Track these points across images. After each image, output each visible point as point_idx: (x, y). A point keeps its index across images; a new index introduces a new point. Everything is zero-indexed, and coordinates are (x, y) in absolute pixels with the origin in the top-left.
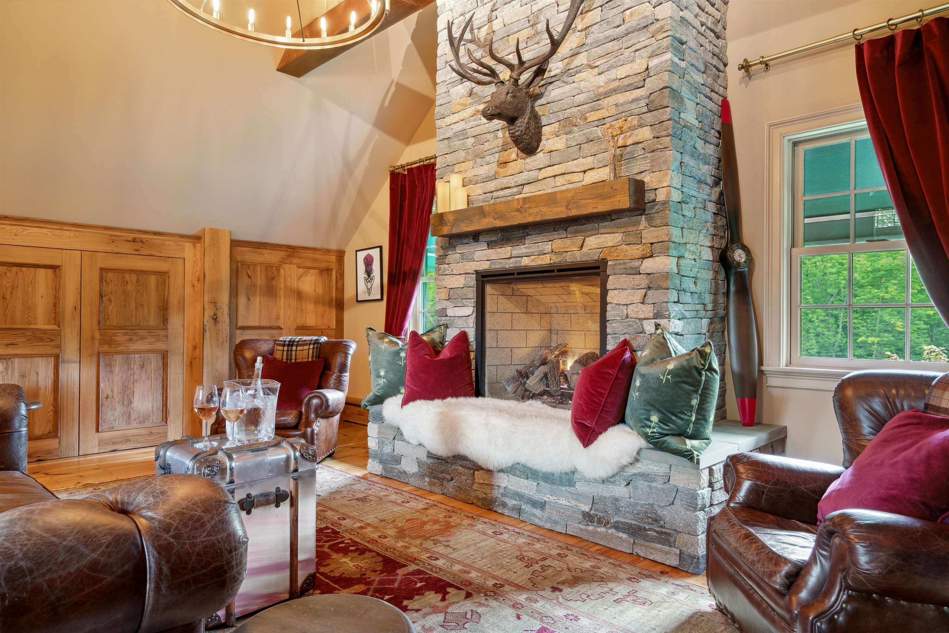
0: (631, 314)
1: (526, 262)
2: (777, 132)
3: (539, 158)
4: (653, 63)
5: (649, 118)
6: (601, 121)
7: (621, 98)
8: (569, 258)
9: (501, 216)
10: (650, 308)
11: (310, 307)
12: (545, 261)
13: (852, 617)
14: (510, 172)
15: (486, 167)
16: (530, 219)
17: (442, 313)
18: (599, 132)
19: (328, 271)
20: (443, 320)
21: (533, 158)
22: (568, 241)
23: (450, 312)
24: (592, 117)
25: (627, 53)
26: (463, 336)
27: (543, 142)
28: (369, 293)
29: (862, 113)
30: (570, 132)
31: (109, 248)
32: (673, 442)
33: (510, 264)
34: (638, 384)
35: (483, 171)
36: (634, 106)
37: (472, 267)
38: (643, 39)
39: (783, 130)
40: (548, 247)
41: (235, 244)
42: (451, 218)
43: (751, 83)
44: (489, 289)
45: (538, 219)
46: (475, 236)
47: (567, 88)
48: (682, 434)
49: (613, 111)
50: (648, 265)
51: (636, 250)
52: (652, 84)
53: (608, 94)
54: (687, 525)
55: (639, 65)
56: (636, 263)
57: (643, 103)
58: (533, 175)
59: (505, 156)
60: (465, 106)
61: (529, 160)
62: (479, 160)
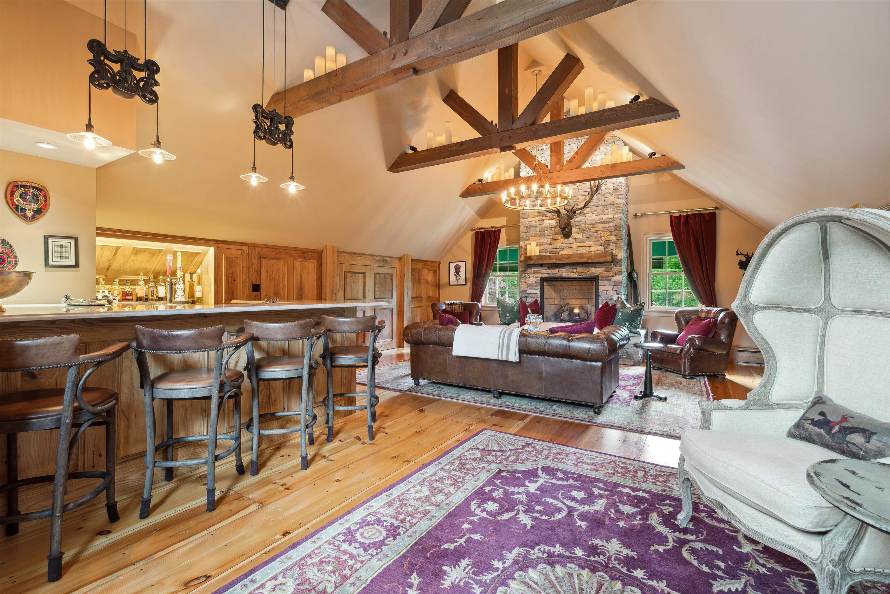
0: (608, 293)
1: (565, 275)
2: (645, 237)
3: (571, 240)
4: (616, 216)
5: (614, 233)
6: (597, 231)
7: (604, 225)
8: (584, 275)
9: (559, 260)
10: (615, 292)
11: (430, 288)
12: (574, 275)
13: (694, 355)
14: (557, 243)
15: (546, 240)
16: (572, 262)
17: (525, 292)
18: (595, 234)
19: (436, 271)
20: (524, 295)
21: (568, 240)
22: (584, 269)
23: (528, 292)
24: (593, 229)
25: (606, 211)
26: (536, 301)
27: (573, 234)
28: (458, 282)
29: (671, 235)
30: (584, 233)
31: (377, 265)
32: (634, 330)
33: (557, 276)
34: (620, 314)
35: (545, 241)
36: (609, 228)
37: (539, 275)
38: (612, 208)
39: (647, 236)
40: (575, 270)
41: (413, 260)
42: (535, 258)
43: (636, 220)
44: (545, 284)
45: (575, 262)
46: (541, 265)
47: (583, 218)
48: (635, 328)
49: (601, 229)
50: (614, 278)
51: (610, 274)
52: (615, 223)
53: (599, 223)
54: (636, 352)
55: (611, 216)
56: (610, 278)
57: (612, 228)
58: (568, 245)
59: (555, 237)
60: (535, 216)
61: (566, 240)
62: (543, 237)
